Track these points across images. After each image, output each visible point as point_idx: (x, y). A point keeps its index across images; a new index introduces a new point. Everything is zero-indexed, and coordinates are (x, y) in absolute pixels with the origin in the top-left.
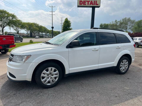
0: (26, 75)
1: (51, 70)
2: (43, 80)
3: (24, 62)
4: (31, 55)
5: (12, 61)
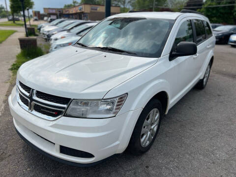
0: (118, 142)
1: (153, 115)
2: (142, 140)
3: (114, 115)
4: (127, 94)
5: (64, 116)
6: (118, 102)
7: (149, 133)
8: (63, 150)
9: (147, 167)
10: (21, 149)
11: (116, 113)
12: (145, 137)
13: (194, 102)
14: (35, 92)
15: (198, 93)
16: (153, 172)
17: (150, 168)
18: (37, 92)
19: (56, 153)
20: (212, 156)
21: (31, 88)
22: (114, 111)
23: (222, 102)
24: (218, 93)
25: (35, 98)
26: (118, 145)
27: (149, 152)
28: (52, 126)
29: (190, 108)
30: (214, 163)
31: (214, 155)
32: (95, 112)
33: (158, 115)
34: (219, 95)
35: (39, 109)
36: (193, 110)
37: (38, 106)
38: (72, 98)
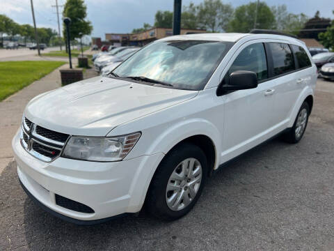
0: (127, 196)
1: (188, 167)
2: (170, 200)
3: (121, 159)
4: (140, 132)
5: (61, 156)
6: (127, 142)
7: (183, 191)
8: (60, 200)
9: (174, 237)
10: (24, 202)
11: (123, 156)
12: (174, 195)
13: (275, 160)
14: (35, 127)
15: (287, 149)
16: (180, 245)
17: (177, 239)
18: (38, 126)
19: (52, 205)
20: (274, 233)
21: (31, 122)
22: (120, 153)
23: (318, 163)
24: (319, 150)
25: (34, 134)
26: (128, 200)
27: (184, 219)
28: (46, 169)
29: (266, 167)
30: (273, 242)
31: (277, 231)
32: (99, 154)
33: (198, 168)
34: (318, 153)
35: (37, 147)
36: (269, 170)
37: (37, 143)
38: (71, 134)
